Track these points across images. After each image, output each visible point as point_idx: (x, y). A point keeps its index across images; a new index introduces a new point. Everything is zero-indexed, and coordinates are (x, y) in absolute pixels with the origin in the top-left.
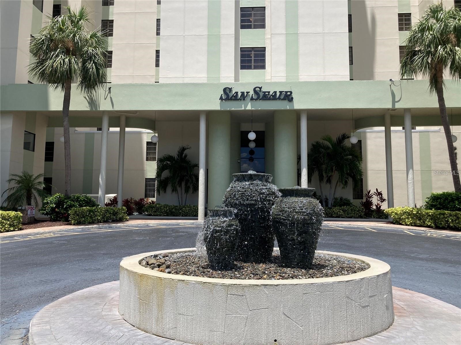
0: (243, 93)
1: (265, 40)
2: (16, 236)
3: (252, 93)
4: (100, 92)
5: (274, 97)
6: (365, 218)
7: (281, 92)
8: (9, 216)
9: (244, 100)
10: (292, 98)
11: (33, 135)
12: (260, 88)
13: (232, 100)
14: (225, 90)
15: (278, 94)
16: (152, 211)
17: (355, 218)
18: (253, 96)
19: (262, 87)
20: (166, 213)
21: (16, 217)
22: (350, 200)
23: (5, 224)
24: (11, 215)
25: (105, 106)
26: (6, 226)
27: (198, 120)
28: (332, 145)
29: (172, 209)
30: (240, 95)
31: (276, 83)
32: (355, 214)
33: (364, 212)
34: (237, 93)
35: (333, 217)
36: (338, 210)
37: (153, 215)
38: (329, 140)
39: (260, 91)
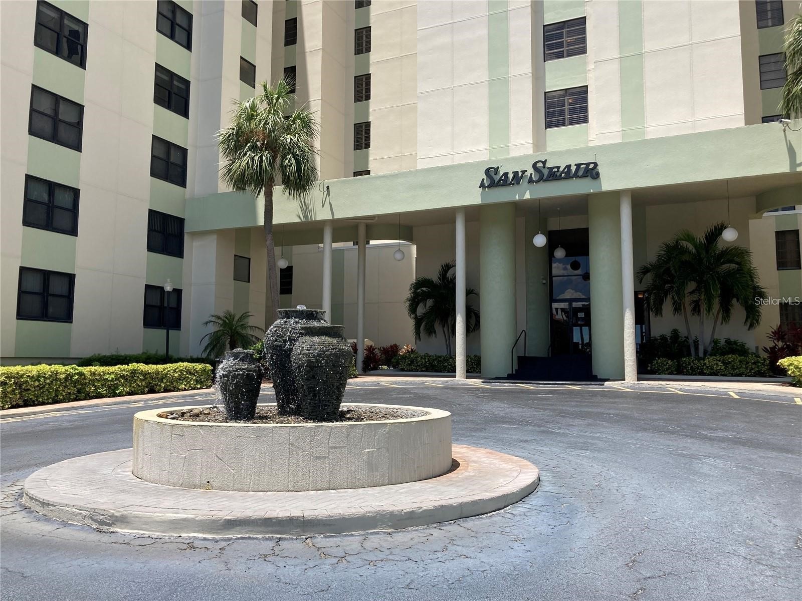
0: (516, 173)
1: (586, 73)
2: (198, 395)
3: (530, 171)
4: (315, 194)
5: (567, 174)
6: (770, 376)
7: (578, 166)
8: (195, 370)
9: (518, 183)
10: (598, 174)
11: (248, 260)
12: (544, 163)
13: (499, 186)
14: (487, 172)
15: (573, 168)
16: (405, 363)
17: (749, 376)
18: (533, 176)
19: (546, 160)
20: (425, 367)
21: (204, 371)
22: (745, 343)
23: (191, 380)
24: (197, 368)
25: (322, 214)
26: (192, 382)
27: (453, 222)
28: (695, 247)
29: (434, 360)
30: (511, 176)
31: (569, 152)
32: (747, 369)
33: (767, 366)
34: (506, 174)
35: (704, 374)
36: (715, 362)
37: (406, 369)
38: (690, 238)
39: (544, 167)
